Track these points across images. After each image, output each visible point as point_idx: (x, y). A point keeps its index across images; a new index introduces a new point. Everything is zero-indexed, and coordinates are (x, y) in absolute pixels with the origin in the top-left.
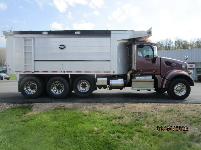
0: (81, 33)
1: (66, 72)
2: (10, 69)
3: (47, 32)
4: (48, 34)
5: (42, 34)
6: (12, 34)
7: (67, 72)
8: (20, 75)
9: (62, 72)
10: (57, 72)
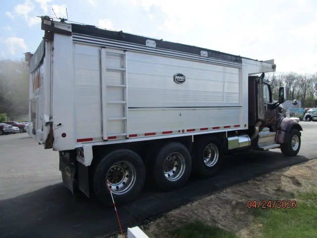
0: (209, 56)
1: (186, 131)
2: (64, 135)
3: (154, 42)
4: (157, 46)
5: (145, 44)
6: (70, 30)
7: (188, 131)
8: (95, 148)
9: (179, 131)
10: (171, 132)
